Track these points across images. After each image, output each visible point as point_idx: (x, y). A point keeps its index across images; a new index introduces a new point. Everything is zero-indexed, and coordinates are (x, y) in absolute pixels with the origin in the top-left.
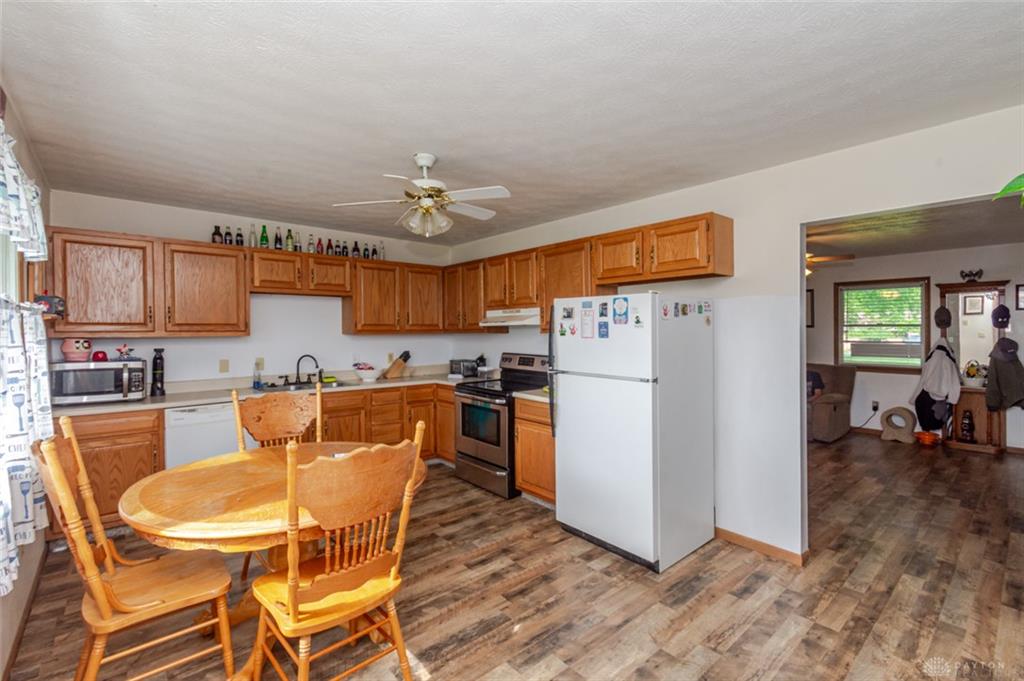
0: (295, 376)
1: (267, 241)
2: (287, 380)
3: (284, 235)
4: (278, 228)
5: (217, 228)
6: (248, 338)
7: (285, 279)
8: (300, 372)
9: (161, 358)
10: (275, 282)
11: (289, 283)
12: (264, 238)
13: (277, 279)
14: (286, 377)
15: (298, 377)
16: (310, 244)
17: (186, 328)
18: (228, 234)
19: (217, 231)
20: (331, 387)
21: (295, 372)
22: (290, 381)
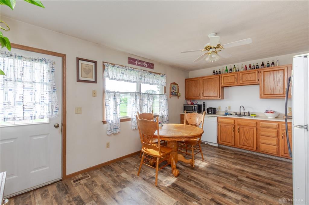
0: (239, 112)
1: (227, 71)
2: (236, 113)
3: (232, 67)
4: (231, 66)
5: (214, 71)
6: (224, 100)
7: (231, 81)
8: (241, 111)
9: (205, 105)
10: (228, 83)
11: (233, 82)
12: (227, 70)
13: (229, 82)
14: (236, 112)
15: (240, 113)
16: (242, 68)
17: (215, 97)
18: (217, 72)
19: (214, 72)
20: (253, 117)
21: (239, 111)
22: (237, 114)
